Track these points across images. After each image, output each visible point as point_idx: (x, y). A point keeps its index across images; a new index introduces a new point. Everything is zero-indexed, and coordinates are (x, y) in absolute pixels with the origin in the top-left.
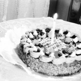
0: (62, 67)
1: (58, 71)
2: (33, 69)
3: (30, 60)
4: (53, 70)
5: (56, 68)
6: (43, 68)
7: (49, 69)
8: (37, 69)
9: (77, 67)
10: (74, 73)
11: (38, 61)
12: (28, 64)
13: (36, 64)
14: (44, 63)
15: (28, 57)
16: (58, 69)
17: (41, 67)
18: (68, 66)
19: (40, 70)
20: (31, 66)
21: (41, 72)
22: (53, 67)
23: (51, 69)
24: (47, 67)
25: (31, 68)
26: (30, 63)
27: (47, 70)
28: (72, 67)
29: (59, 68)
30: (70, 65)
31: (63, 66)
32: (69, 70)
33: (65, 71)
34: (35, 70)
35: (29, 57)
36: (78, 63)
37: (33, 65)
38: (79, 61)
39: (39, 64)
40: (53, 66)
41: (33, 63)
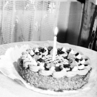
0: (62, 81)
1: (58, 85)
2: (33, 84)
3: (29, 75)
4: (54, 84)
5: (57, 81)
6: (43, 83)
7: (49, 83)
8: (37, 84)
9: (79, 82)
10: (76, 89)
11: (37, 75)
12: (28, 80)
13: (35, 78)
14: (43, 76)
15: (27, 71)
16: (58, 83)
17: (41, 81)
18: (69, 80)
19: (40, 85)
20: (30, 81)
21: (41, 87)
22: (54, 81)
23: (52, 83)
24: (47, 81)
25: (31, 84)
26: (30, 78)
27: (47, 85)
28: (73, 81)
29: (60, 81)
30: (71, 78)
31: (64, 80)
32: (71, 85)
33: (66, 86)
34: (35, 86)
35: (29, 71)
36: (80, 78)
37: (32, 80)
38: (81, 76)
39: (38, 78)
40: (53, 79)
41: (32, 78)
